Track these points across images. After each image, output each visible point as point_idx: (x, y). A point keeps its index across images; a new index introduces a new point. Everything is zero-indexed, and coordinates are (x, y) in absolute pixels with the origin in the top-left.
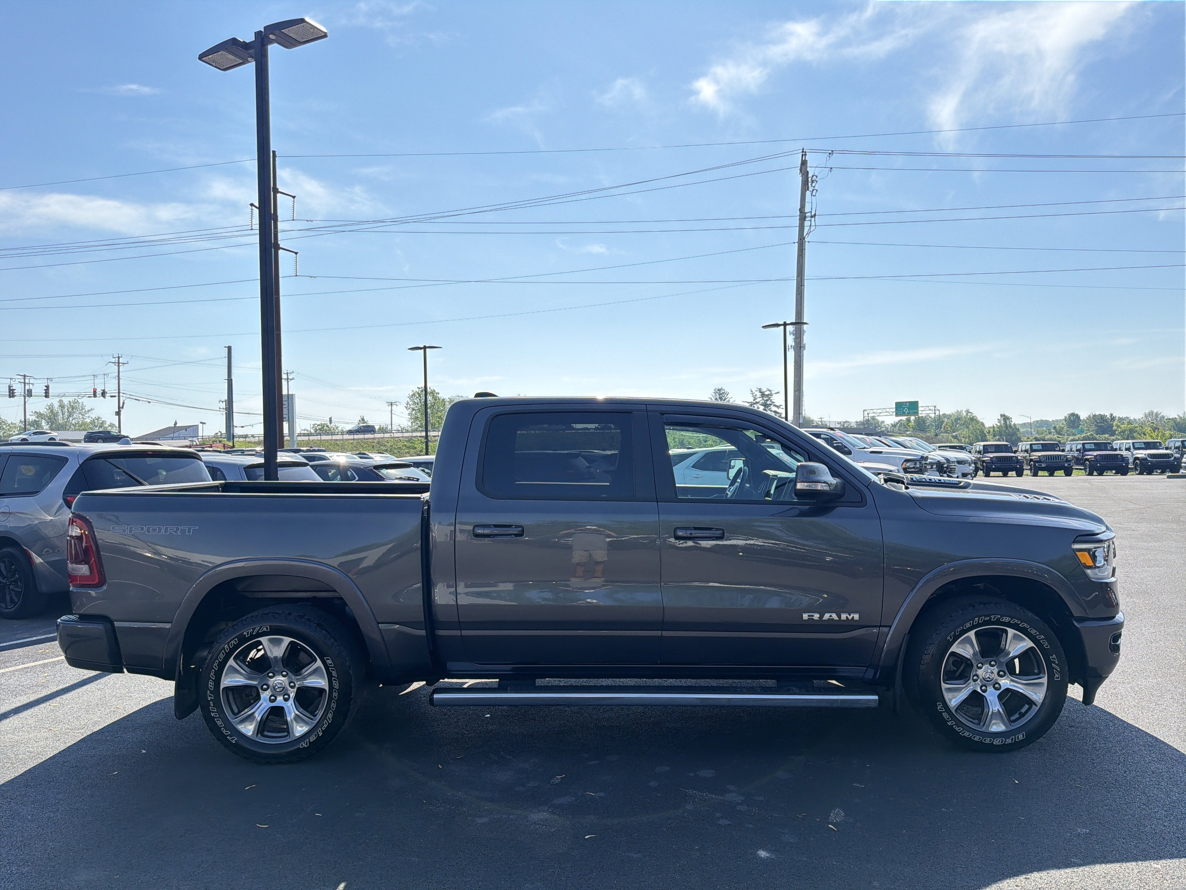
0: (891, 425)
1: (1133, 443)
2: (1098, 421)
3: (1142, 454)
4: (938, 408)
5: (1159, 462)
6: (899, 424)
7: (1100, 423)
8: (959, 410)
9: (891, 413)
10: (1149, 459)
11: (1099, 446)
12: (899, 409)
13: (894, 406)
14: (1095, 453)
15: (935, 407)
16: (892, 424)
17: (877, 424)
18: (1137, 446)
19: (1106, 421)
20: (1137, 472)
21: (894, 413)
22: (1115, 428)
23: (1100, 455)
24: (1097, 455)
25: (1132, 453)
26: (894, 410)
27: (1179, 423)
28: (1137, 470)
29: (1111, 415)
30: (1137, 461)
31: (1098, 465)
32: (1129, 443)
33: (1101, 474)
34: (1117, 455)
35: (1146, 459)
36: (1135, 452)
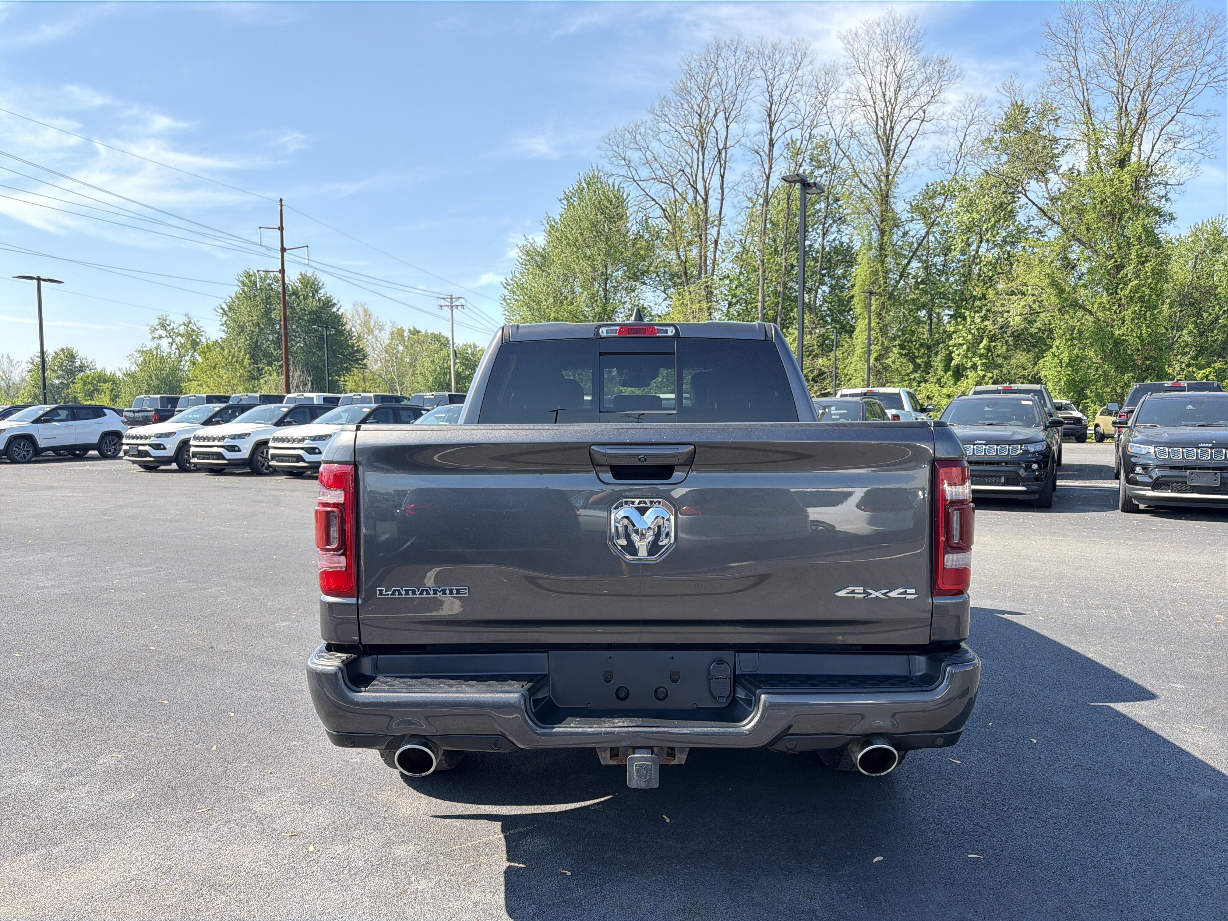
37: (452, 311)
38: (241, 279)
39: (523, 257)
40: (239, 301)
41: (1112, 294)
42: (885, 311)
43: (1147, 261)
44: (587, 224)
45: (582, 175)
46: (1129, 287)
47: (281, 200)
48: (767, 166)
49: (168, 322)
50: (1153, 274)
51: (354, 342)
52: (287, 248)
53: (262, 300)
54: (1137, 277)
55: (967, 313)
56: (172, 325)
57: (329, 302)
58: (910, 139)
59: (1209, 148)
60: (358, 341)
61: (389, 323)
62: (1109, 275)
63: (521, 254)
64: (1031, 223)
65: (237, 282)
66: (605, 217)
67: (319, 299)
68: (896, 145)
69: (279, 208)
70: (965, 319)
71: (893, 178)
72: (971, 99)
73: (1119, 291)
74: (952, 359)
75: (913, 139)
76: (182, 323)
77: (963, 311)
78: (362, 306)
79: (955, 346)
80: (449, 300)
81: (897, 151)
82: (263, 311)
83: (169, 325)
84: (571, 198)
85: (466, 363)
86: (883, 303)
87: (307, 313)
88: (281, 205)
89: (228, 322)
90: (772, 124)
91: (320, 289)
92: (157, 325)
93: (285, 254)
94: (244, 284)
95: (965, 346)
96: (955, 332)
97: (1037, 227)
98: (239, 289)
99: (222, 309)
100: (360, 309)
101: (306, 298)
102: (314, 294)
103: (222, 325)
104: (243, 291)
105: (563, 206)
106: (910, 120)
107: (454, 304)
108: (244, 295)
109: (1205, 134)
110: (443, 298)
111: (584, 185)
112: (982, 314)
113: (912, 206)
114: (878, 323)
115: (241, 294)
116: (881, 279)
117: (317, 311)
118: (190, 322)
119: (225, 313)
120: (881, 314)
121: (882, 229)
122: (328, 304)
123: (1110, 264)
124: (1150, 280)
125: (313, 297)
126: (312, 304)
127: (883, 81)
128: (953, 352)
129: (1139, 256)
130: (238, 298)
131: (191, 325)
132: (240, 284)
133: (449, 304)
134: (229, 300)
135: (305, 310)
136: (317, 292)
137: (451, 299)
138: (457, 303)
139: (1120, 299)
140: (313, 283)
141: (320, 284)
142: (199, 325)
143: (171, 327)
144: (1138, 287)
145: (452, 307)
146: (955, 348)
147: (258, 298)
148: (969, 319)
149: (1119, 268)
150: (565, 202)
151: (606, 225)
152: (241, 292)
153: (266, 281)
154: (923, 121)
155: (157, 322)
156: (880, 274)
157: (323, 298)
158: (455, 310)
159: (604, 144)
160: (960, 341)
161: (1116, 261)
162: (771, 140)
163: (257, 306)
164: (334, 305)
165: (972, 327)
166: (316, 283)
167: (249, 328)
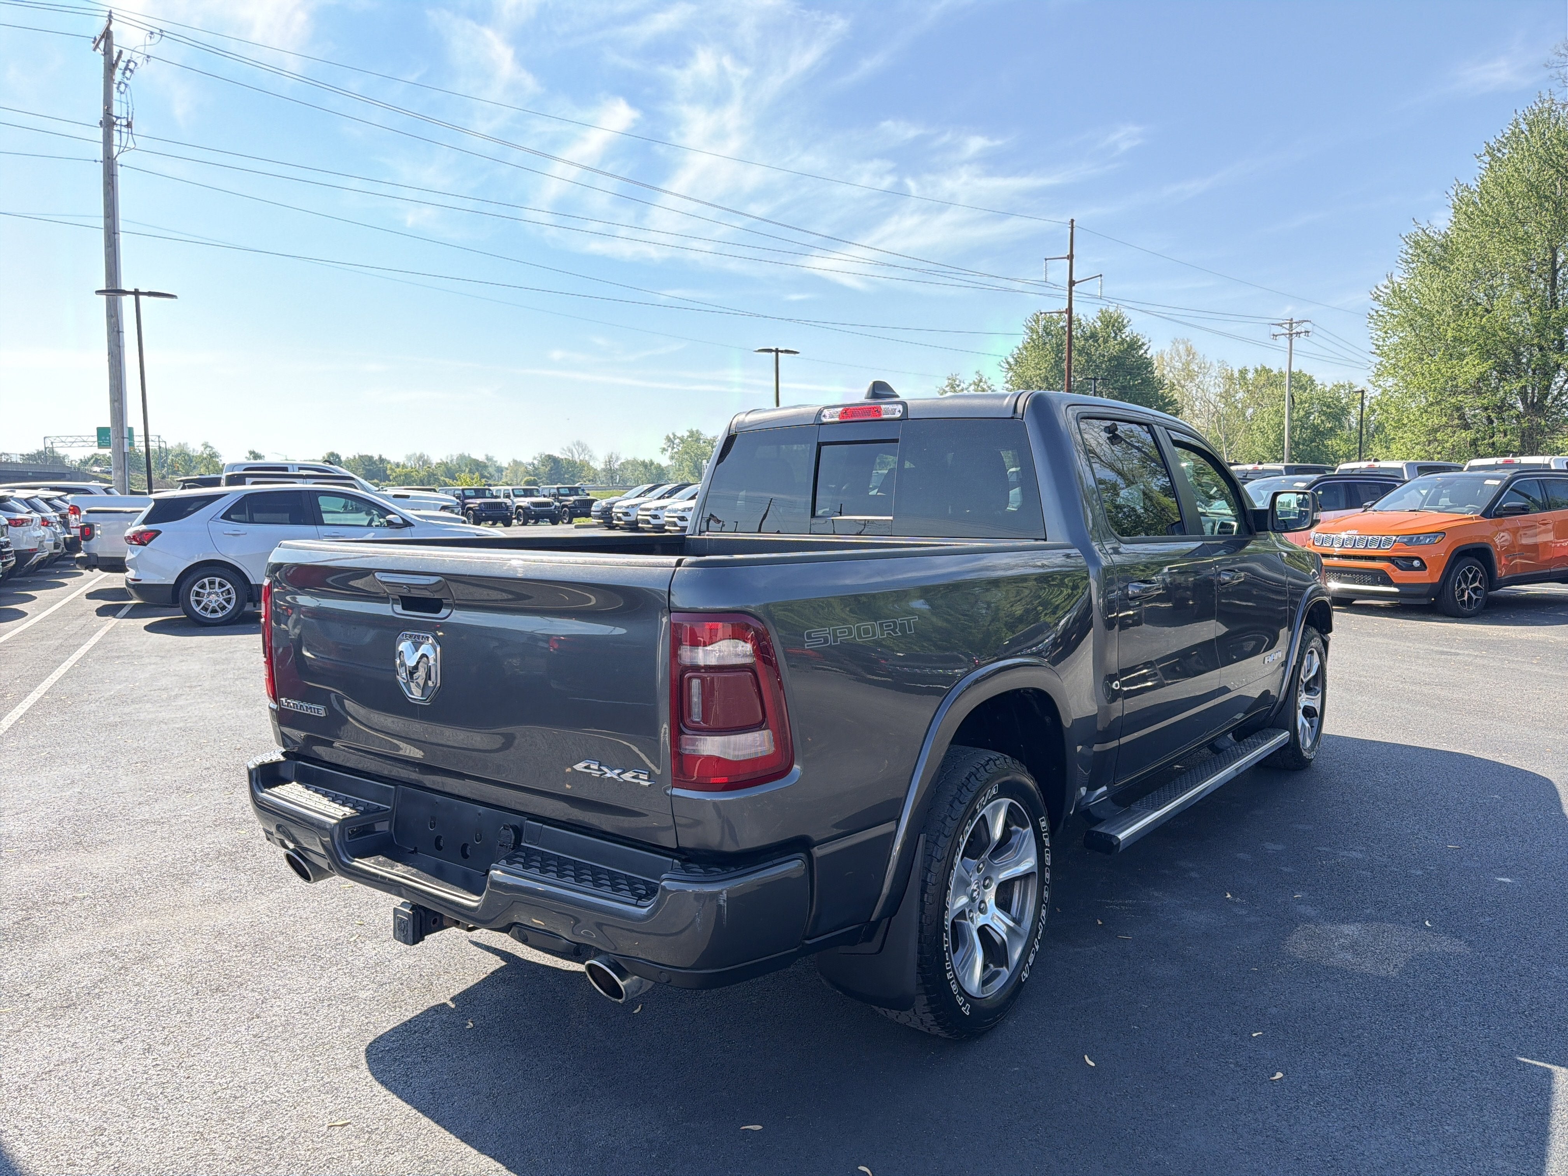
0: (79, 462)
1: (513, 490)
2: (366, 463)
3: (525, 502)
4: (163, 438)
5: (542, 511)
6: (93, 459)
7: (369, 465)
8: (182, 443)
9: (91, 444)
10: (532, 508)
11: (480, 493)
12: (103, 438)
13: (95, 433)
14: (479, 501)
15: (159, 437)
16: (81, 460)
17: (58, 460)
18: (516, 493)
19: (375, 463)
20: (520, 523)
21: (96, 444)
22: (388, 472)
23: (485, 503)
24: (481, 503)
25: (512, 501)
26: (96, 439)
27: (450, 468)
28: (520, 520)
29: (380, 457)
30: (520, 510)
31: (484, 515)
32: (508, 490)
33: (536, 523)
34: (501, 503)
35: (529, 508)
36: (515, 500)
37: (1291, 341)
38: (1030, 325)
39: (1410, 251)
40: (1027, 351)
44: (1521, 188)
45: (1520, 112)
47: (1072, 221)
49: (957, 383)
51: (1167, 391)
52: (1076, 281)
53: (1052, 347)
56: (962, 385)
57: (1136, 342)
60: (1171, 391)
61: (1215, 363)
63: (1406, 247)
65: (1025, 329)
66: (1558, 171)
67: (1123, 340)
69: (1069, 230)
76: (972, 382)
78: (1184, 343)
80: (1287, 326)
82: (1052, 361)
83: (958, 386)
84: (1499, 150)
85: (1329, 410)
87: (1106, 359)
88: (1072, 228)
89: (1013, 378)
91: (1124, 327)
92: (947, 386)
93: (1074, 288)
94: (1032, 330)
98: (1026, 337)
99: (1008, 363)
100: (1181, 348)
101: (1106, 341)
102: (1116, 334)
103: (1007, 382)
104: (1032, 339)
105: (1483, 166)
107: (1294, 331)
108: (1032, 344)
110: (1279, 325)
111: (1524, 127)
115: (1029, 343)
117: (1119, 357)
118: (981, 381)
119: (1010, 368)
122: (1133, 345)
125: (1115, 338)
126: (1113, 348)
130: (1026, 348)
131: (981, 384)
132: (1028, 331)
133: (1288, 332)
134: (1016, 351)
135: (1104, 356)
136: (1120, 331)
137: (1291, 324)
138: (1298, 330)
140: (1116, 320)
141: (1125, 321)
142: (990, 383)
143: (961, 387)
145: (1291, 335)
147: (1048, 346)
150: (1487, 159)
151: (1558, 184)
152: (1029, 340)
153: (1058, 323)
155: (946, 382)
157: (1128, 339)
158: (1295, 339)
159: (1557, 57)
163: (1046, 356)
164: (1140, 347)
166: (1120, 320)
167: (1036, 383)
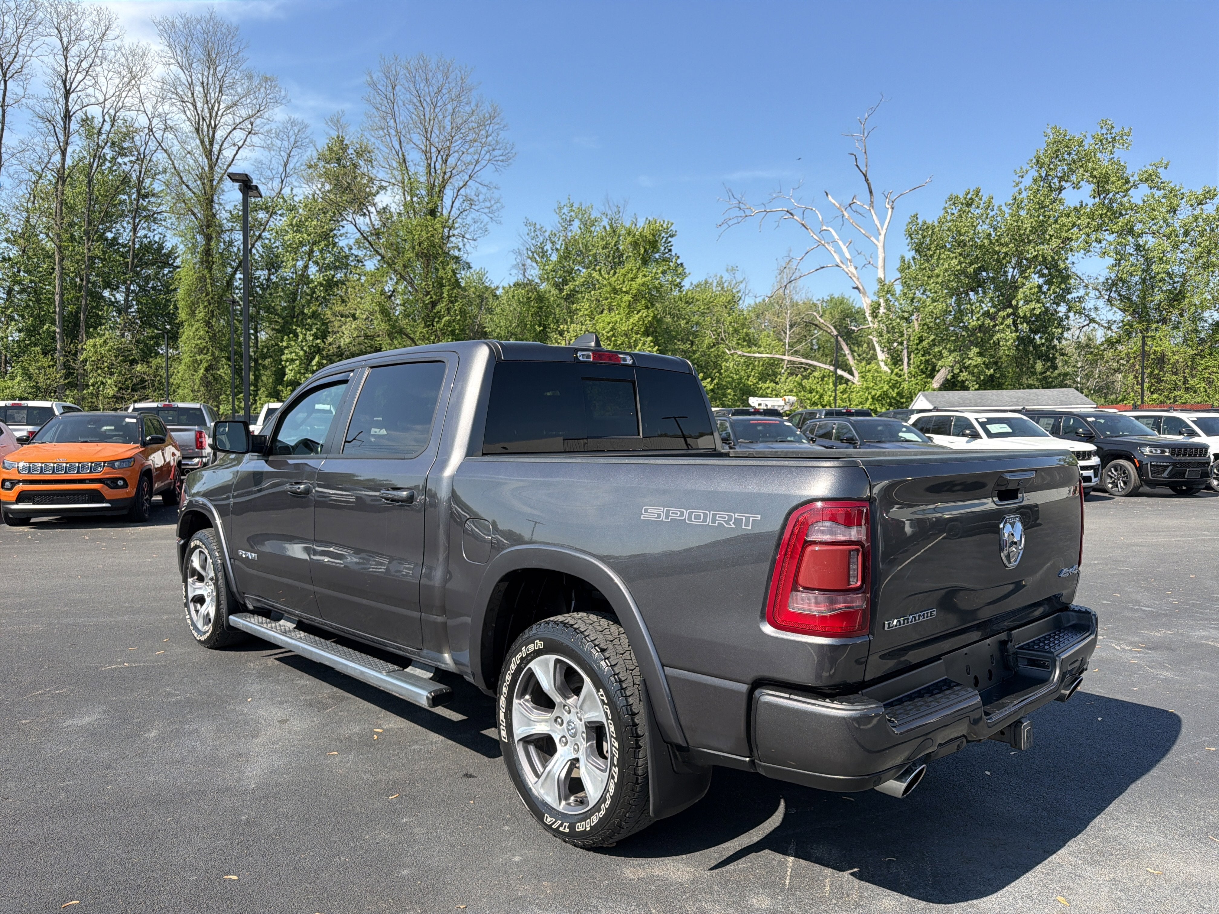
41: (429, 325)
42: (214, 319)
43: (456, 301)
46: (443, 321)
48: (62, 138)
50: (461, 312)
54: (449, 313)
55: (299, 330)
58: (237, 148)
59: (496, 214)
62: (427, 308)
64: (353, 251)
68: (220, 151)
70: (296, 335)
71: (218, 183)
72: (293, 123)
73: (435, 324)
74: (284, 374)
75: (239, 148)
77: (294, 327)
79: (287, 361)
81: (221, 157)
86: (212, 312)
90: (67, 93)
95: (297, 362)
96: (287, 347)
97: (356, 256)
106: (235, 129)
109: (493, 202)
112: (312, 332)
113: (232, 215)
114: (207, 332)
116: (209, 286)
120: (210, 323)
121: (208, 235)
123: (427, 300)
124: (458, 317)
127: (205, 82)
128: (286, 367)
129: (450, 296)
139: (436, 331)
144: (449, 322)
146: (288, 364)
148: (301, 337)
149: (434, 304)
154: (250, 133)
156: (208, 280)
160: (293, 356)
161: (431, 298)
162: (67, 111)
165: (304, 344)
